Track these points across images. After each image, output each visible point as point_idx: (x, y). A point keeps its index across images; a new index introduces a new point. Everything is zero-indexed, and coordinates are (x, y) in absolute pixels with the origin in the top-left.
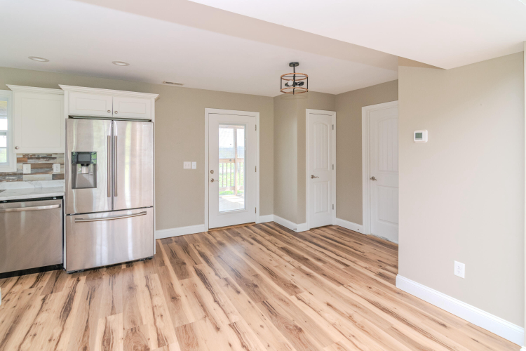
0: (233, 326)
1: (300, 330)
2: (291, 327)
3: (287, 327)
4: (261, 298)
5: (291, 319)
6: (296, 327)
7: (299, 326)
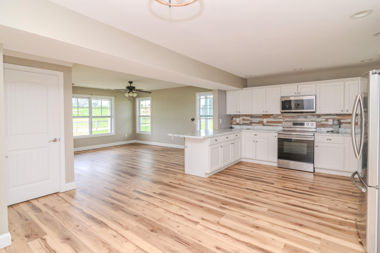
0: (197, 223)
1: (152, 231)
2: (158, 231)
3: (161, 230)
4: (194, 248)
5: (160, 236)
6: (155, 232)
7: (153, 233)
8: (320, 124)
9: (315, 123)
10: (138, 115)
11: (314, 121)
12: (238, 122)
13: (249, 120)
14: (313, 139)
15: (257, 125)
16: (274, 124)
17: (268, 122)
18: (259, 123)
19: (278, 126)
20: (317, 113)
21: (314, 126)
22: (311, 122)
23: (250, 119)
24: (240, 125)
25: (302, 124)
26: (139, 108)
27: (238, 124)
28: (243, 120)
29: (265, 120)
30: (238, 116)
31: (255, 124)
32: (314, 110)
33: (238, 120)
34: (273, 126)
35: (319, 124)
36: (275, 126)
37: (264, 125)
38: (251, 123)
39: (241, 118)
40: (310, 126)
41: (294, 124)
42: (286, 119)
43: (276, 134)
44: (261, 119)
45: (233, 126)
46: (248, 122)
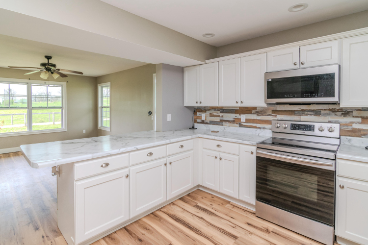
8: (350, 128)
9: (336, 127)
10: (100, 105)
11: (336, 122)
12: (203, 118)
13: (219, 116)
14: (332, 169)
15: (231, 124)
16: (258, 125)
17: (247, 121)
18: (233, 122)
19: (264, 128)
20: (343, 105)
21: (336, 134)
22: (330, 125)
23: (221, 115)
24: (207, 123)
25: (310, 128)
26: (102, 97)
27: (203, 122)
28: (211, 115)
29: (243, 118)
30: (203, 110)
31: (228, 124)
32: (335, 99)
33: (203, 116)
34: (255, 127)
35: (345, 128)
36: (260, 128)
37: (241, 126)
38: (222, 121)
39: (208, 113)
40: (326, 133)
41: (294, 127)
42: (279, 117)
43: (254, 149)
44: (237, 116)
45: (196, 125)
46: (218, 119)
